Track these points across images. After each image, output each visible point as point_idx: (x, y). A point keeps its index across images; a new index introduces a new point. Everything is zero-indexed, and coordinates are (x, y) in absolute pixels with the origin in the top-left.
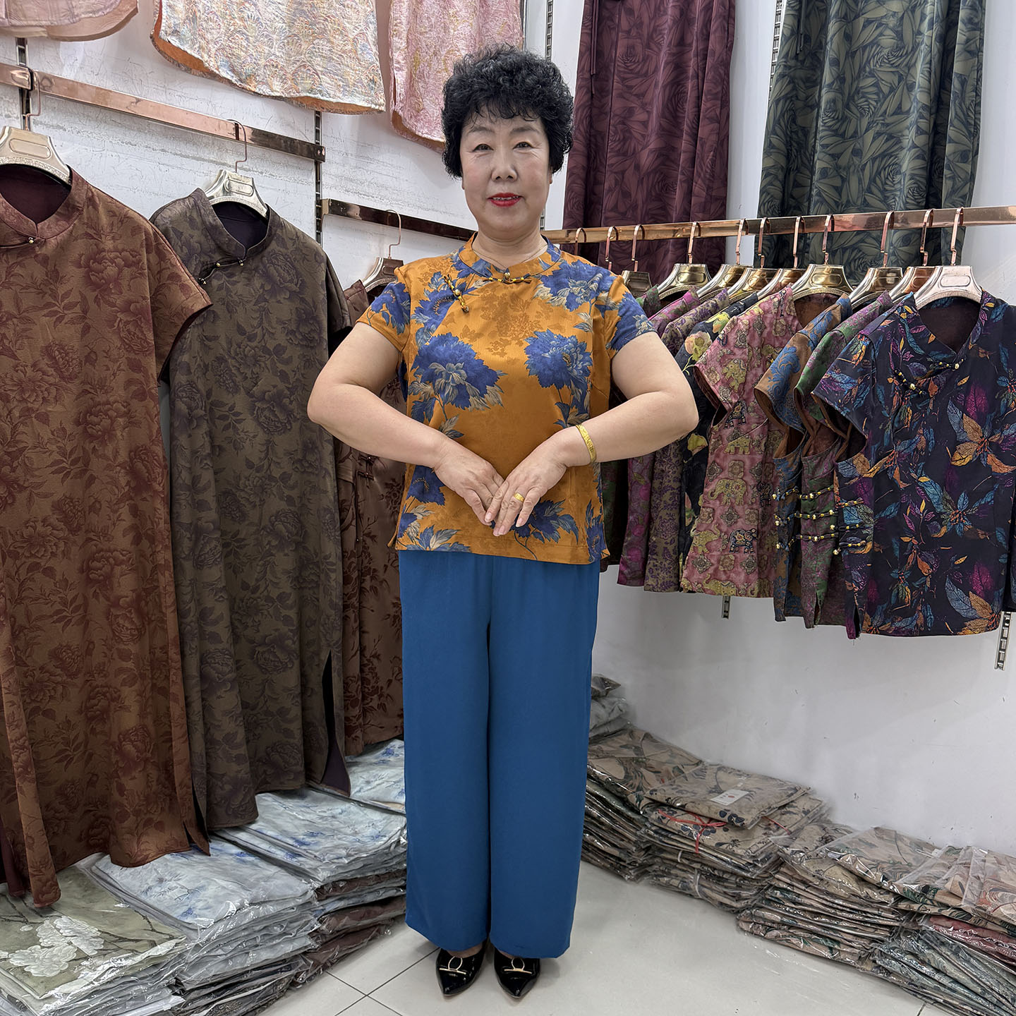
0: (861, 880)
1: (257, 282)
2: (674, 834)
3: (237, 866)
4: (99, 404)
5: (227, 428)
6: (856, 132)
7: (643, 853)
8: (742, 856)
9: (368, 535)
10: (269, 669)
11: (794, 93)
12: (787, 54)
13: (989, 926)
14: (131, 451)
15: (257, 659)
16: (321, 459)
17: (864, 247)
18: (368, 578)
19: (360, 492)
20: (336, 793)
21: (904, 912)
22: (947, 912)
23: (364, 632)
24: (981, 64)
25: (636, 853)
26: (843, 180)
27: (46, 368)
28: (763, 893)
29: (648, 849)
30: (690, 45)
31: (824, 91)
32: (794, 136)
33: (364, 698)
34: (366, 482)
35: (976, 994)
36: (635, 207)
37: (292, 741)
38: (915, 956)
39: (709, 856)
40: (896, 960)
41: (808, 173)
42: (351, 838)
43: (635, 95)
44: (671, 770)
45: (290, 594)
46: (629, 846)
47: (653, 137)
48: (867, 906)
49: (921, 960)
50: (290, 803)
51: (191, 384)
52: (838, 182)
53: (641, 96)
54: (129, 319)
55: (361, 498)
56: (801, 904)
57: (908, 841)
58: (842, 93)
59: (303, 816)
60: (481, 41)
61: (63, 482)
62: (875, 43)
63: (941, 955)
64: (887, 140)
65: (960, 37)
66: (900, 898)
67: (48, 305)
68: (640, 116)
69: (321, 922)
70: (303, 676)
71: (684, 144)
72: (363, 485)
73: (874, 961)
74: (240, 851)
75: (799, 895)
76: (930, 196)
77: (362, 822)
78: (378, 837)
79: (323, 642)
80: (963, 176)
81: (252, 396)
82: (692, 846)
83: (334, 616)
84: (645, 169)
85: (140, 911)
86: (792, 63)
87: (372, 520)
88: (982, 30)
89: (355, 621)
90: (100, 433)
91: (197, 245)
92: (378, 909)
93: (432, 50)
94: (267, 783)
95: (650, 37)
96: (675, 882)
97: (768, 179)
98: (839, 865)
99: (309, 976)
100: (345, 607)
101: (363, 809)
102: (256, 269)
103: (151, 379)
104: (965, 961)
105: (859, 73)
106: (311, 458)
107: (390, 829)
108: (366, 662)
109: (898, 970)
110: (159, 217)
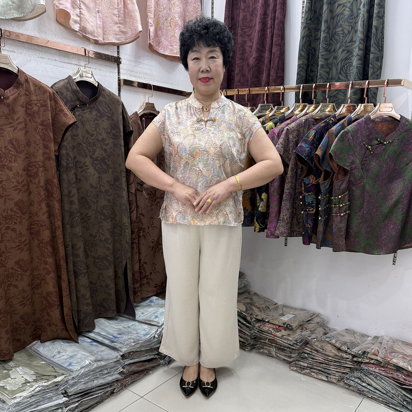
0: (339, 349)
1: (94, 113)
2: (265, 332)
3: (90, 347)
4: (32, 162)
5: (82, 172)
6: (335, 50)
7: (253, 340)
8: (291, 340)
9: (141, 214)
10: (101, 269)
11: (310, 34)
12: (307, 18)
13: (389, 367)
14: (45, 181)
15: (96, 264)
16: (121, 184)
17: (339, 96)
18: (141, 231)
19: (138, 197)
20: (130, 318)
21: (356, 362)
22: (372, 362)
23: (140, 253)
24: (384, 22)
25: (250, 340)
26: (330, 69)
27: (10, 149)
28: (300, 355)
29: (255, 338)
30: (269, 15)
31: (322, 33)
32: (310, 52)
33: (141, 280)
34: (140, 193)
35: (384, 394)
36: (247, 81)
37: (111, 297)
38: (360, 379)
39: (279, 341)
40: (353, 381)
41: (316, 66)
42: (136, 335)
43: (247, 35)
44: (264, 307)
45: (110, 238)
46: (247, 337)
47: (254, 52)
48: (341, 360)
49: (362, 381)
50: (111, 322)
51: (67, 154)
52: (328, 70)
53: (249, 36)
54: (43, 128)
55: (138, 199)
56: (315, 359)
57: (359, 334)
58: (329, 34)
59: (116, 327)
60: (185, 14)
61: (18, 194)
62: (342, 13)
63: (370, 378)
64: (347, 53)
65: (375, 11)
66: (354, 356)
67: (10, 123)
68: (249, 44)
69: (123, 368)
70: (115, 271)
71: (267, 55)
72: (139, 193)
73: (344, 382)
74: (91, 341)
75: (314, 356)
76: (364, 75)
77: (140, 329)
78: (146, 335)
79: (124, 258)
80: (377, 67)
81: (93, 159)
82: (272, 337)
83: (127, 247)
84: (251, 65)
85: (51, 365)
86: (309, 22)
87: (143, 208)
88: (384, 8)
89: (137, 249)
90: (33, 174)
91: (69, 98)
92: (147, 363)
93: (164, 18)
94: (102, 314)
95: (253, 12)
96: (266, 351)
97: (300, 69)
98: (330, 344)
99: (119, 390)
100: (132, 243)
101: (140, 324)
102: (94, 108)
103: (52, 152)
104: (380, 380)
105: (336, 26)
106: (117, 183)
107: (151, 331)
108: (141, 265)
109: (353, 385)
110: (54, 87)
